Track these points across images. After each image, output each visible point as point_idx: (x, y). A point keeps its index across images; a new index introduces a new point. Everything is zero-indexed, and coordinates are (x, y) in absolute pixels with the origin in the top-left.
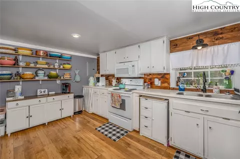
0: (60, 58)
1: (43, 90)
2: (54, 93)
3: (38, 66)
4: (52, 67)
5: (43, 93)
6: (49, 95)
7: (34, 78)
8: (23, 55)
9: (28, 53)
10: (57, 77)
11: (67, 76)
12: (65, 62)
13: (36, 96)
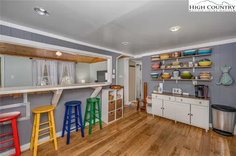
0: (194, 54)
1: (176, 89)
2: (188, 94)
3: (172, 67)
4: (185, 66)
5: (176, 92)
6: (182, 95)
7: (170, 78)
8: (165, 60)
9: (166, 57)
10: (190, 77)
11: (204, 77)
12: (203, 58)
13: (171, 94)
